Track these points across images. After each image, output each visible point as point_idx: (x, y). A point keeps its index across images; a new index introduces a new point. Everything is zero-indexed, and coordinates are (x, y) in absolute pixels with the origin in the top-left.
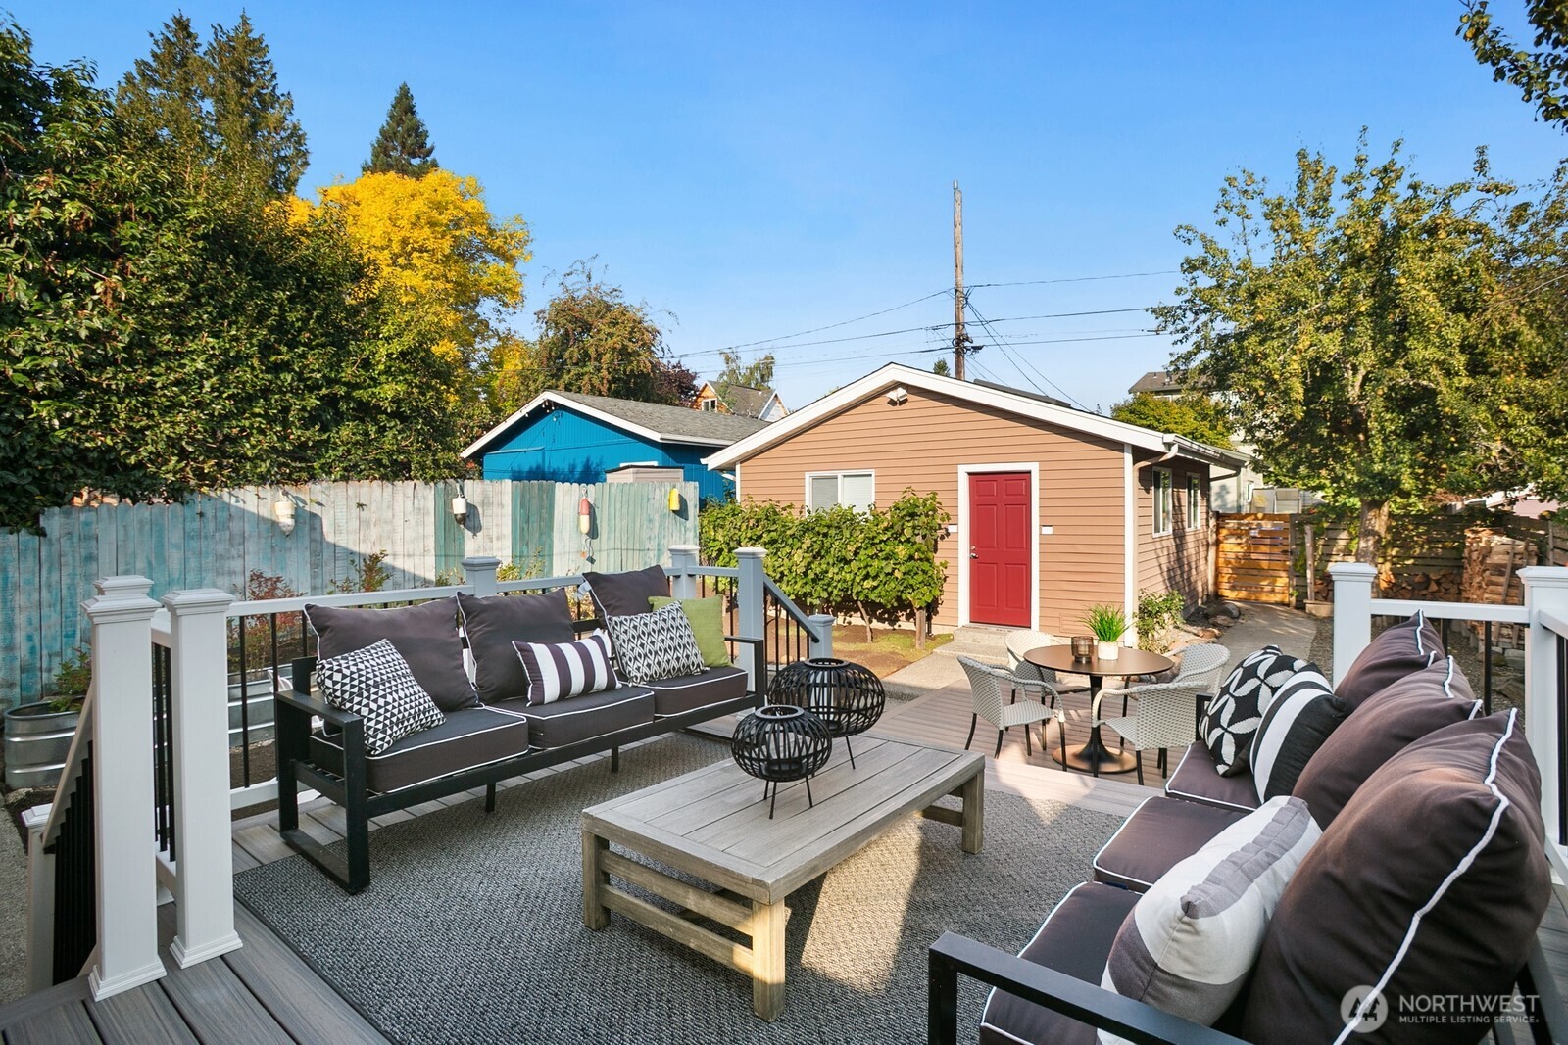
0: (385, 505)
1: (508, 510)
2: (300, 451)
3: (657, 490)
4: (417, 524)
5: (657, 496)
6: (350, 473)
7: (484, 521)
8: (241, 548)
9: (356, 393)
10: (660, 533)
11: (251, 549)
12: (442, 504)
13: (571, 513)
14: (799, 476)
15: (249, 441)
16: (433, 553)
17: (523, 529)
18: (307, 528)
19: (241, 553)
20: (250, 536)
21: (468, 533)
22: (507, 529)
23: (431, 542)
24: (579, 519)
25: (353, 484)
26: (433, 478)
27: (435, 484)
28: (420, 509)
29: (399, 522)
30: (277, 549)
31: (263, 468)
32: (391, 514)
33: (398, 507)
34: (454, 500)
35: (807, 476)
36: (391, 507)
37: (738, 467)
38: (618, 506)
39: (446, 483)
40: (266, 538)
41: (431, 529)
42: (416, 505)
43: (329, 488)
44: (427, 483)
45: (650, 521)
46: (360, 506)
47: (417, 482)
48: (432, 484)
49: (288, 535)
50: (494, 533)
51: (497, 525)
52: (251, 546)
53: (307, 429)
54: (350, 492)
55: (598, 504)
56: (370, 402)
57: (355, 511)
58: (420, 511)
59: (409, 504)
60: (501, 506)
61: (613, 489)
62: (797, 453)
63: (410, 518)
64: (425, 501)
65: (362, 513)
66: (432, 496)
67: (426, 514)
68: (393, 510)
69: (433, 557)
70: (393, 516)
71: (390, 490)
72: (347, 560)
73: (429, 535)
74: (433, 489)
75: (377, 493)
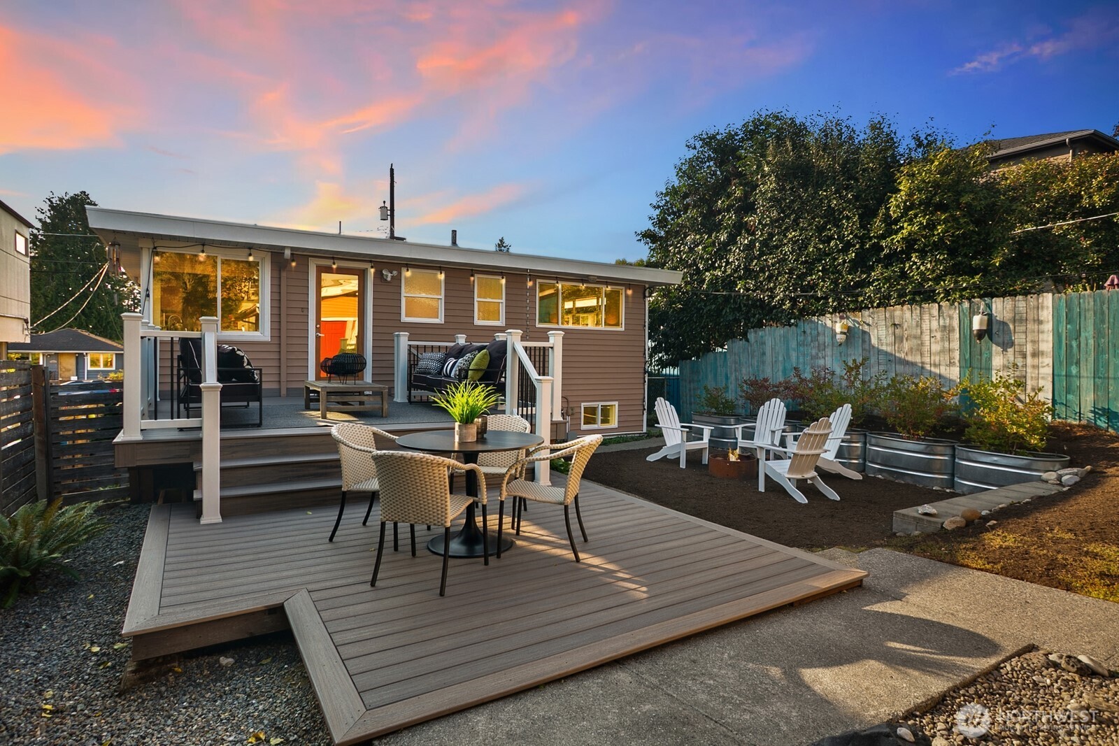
0: (915, 324)
4: (943, 339)
7: (1018, 337)
8: (823, 352)
12: (964, 323)
16: (958, 364)
17: (1069, 346)
18: (860, 341)
19: (824, 355)
21: (997, 350)
23: (956, 355)
25: (889, 309)
26: (958, 299)
27: (960, 304)
28: (945, 327)
29: (927, 337)
30: (843, 354)
32: (919, 331)
33: (926, 326)
34: (975, 318)
39: (971, 303)
40: (837, 346)
41: (955, 344)
42: (941, 323)
43: (873, 313)
44: (951, 304)
46: (895, 325)
47: (943, 304)
48: (957, 304)
50: (1029, 349)
51: (1033, 341)
52: (829, 351)
54: (888, 315)
57: (891, 329)
58: (946, 329)
59: (935, 323)
60: (1043, 323)
63: (936, 334)
64: (950, 319)
65: (897, 330)
66: (956, 316)
67: (951, 330)
68: (921, 327)
69: (958, 368)
70: (921, 333)
71: (918, 312)
72: (886, 365)
73: (954, 349)
74: (957, 309)
75: (908, 314)
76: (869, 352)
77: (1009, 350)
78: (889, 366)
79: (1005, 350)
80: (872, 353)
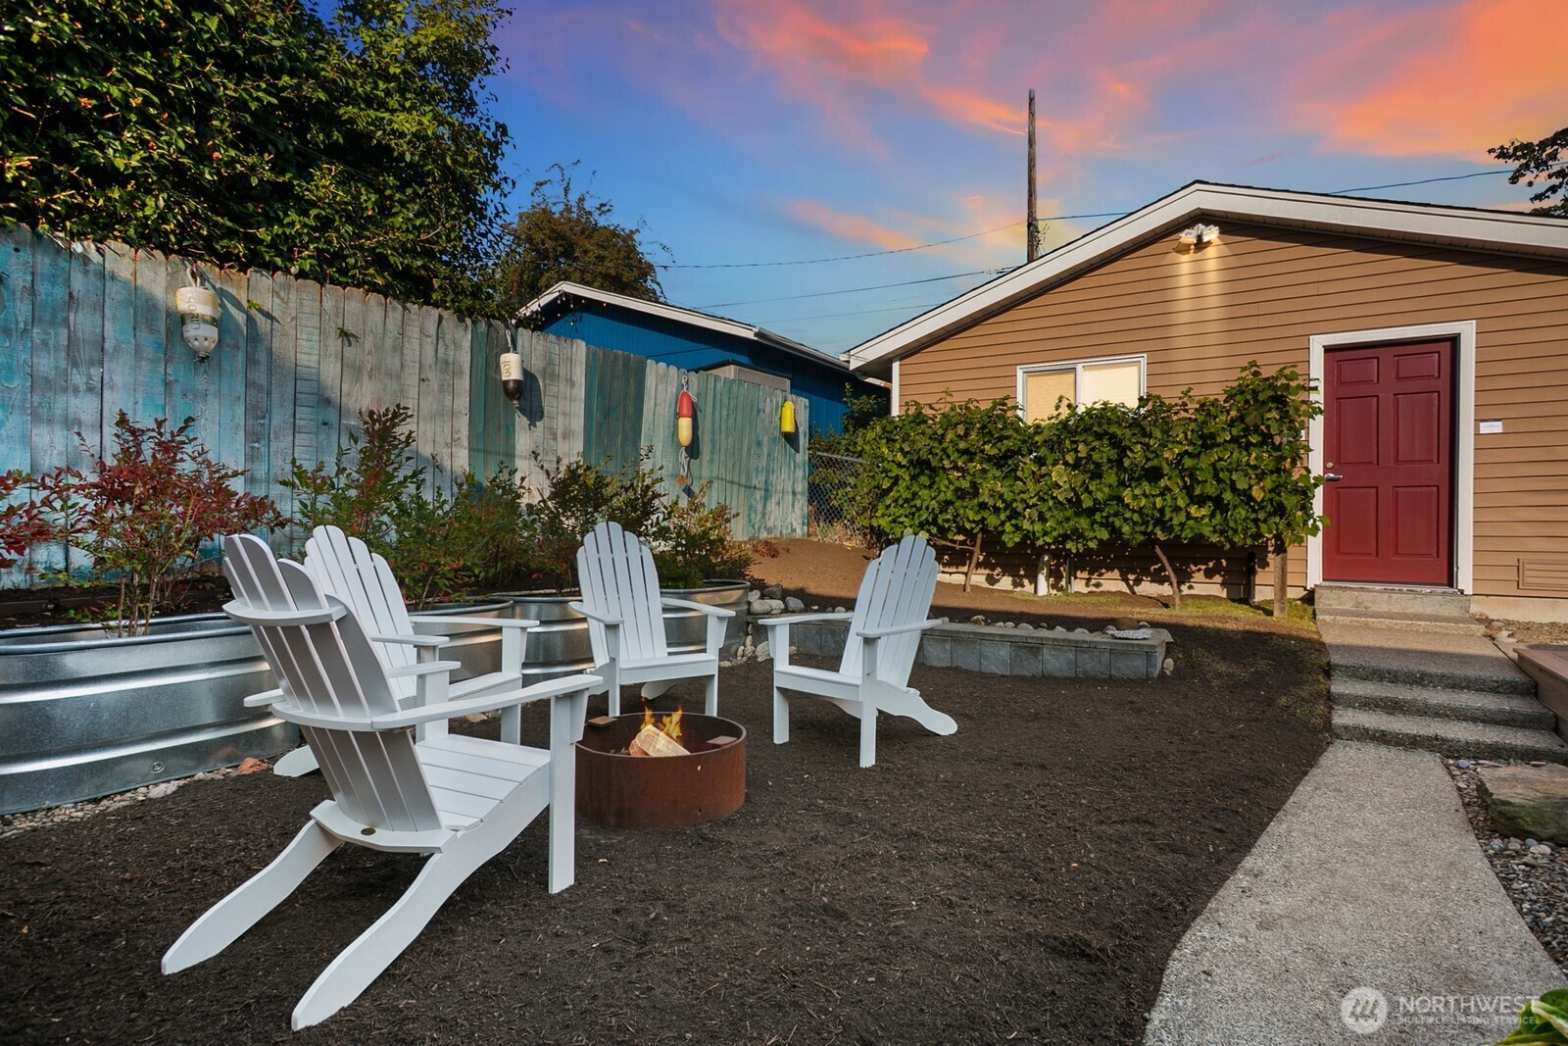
0: (389, 342)
1: (580, 392)
2: (231, 195)
3: (768, 400)
4: (441, 390)
5: (768, 410)
6: (329, 269)
7: (548, 404)
8: (95, 372)
9: (347, 111)
10: (768, 463)
11: (118, 379)
12: (481, 361)
13: (665, 412)
14: (1007, 371)
15: (119, 136)
16: (466, 444)
17: (600, 427)
18: (241, 357)
19: (96, 382)
20: (117, 349)
21: (521, 421)
22: (578, 423)
23: (463, 425)
24: (676, 426)
25: (332, 295)
26: (470, 311)
27: (474, 323)
28: (446, 363)
29: (411, 380)
30: (177, 389)
31: (152, 206)
32: (397, 362)
33: (412, 348)
34: (505, 357)
35: (1020, 373)
36: (399, 349)
37: (896, 366)
38: (725, 413)
39: (490, 325)
40: (154, 361)
41: (463, 402)
42: (441, 354)
43: (287, 287)
44: (461, 320)
45: (759, 444)
46: (344, 334)
47: (445, 314)
48: (468, 321)
49: (201, 360)
50: (560, 425)
51: (564, 414)
52: (118, 372)
53: (248, 152)
54: (328, 304)
55: (701, 406)
56: (370, 136)
57: (334, 344)
58: (446, 366)
59: (429, 351)
60: (573, 384)
61: (720, 385)
62: (1002, 339)
63: (431, 375)
64: (455, 350)
65: (347, 349)
66: (466, 344)
67: (456, 373)
68: (402, 354)
69: (467, 451)
70: (402, 366)
71: (399, 317)
72: (316, 434)
73: (460, 412)
74: (469, 331)
75: (376, 314)
76: (269, 394)
77: (538, 423)
78: (322, 437)
79: (532, 424)
80: (275, 396)
